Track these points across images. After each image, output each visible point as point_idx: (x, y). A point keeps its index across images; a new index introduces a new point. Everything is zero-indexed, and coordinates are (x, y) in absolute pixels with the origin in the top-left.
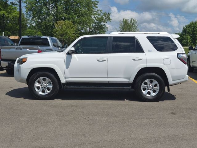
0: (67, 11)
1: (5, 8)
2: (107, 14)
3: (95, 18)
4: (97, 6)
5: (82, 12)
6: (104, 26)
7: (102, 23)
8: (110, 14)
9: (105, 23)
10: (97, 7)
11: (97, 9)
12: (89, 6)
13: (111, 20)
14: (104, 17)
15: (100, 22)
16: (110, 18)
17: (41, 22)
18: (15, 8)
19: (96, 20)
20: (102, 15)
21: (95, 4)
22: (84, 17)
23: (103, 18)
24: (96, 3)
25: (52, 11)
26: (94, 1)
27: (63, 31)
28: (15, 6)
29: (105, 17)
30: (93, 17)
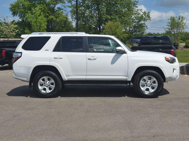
0: (108, 12)
1: (52, 13)
2: (147, 13)
3: (135, 17)
4: (136, 5)
5: (123, 12)
6: (143, 25)
7: (142, 22)
8: (149, 13)
9: (145, 22)
10: (137, 7)
11: (137, 8)
12: (130, 6)
13: (150, 18)
14: (143, 15)
15: (140, 21)
16: (149, 16)
17: (85, 24)
18: (62, 12)
19: (136, 19)
20: (141, 14)
21: (134, 4)
22: (124, 17)
23: (143, 17)
24: (136, 3)
25: (94, 13)
26: (134, 1)
27: (113, 31)
28: (62, 11)
29: (145, 15)
30: (133, 16)
